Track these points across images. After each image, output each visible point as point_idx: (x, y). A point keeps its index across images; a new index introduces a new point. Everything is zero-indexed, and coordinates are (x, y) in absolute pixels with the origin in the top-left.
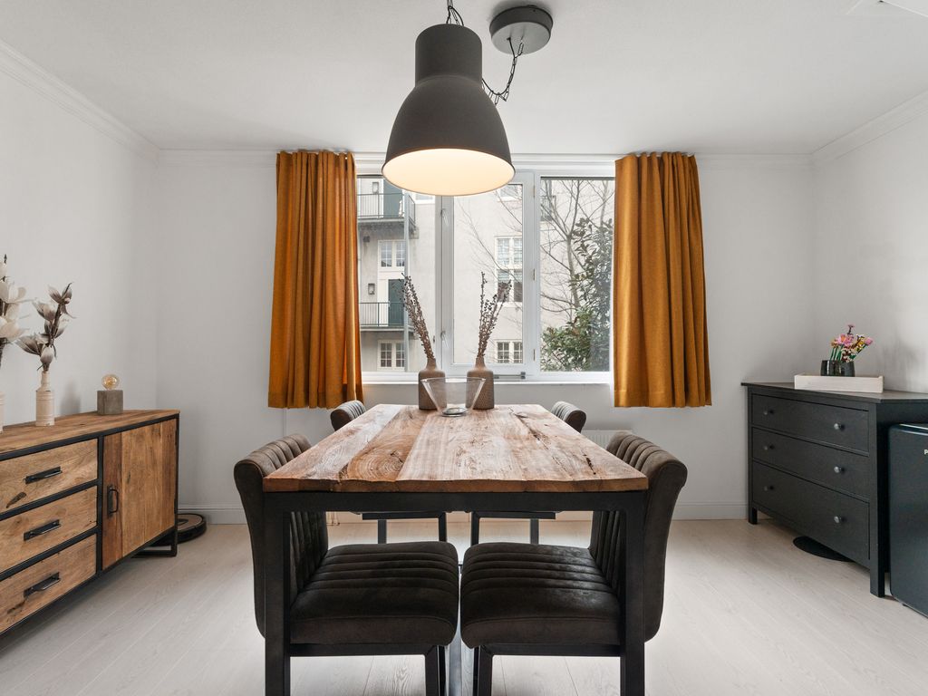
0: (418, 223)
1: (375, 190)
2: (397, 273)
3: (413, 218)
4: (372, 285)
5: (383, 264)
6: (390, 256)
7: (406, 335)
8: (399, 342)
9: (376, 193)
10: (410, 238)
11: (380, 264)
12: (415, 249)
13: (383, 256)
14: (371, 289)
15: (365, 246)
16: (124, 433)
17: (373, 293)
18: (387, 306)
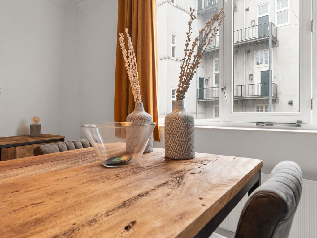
0: (278, 38)
1: (253, 25)
2: (265, 67)
3: (275, 35)
4: (251, 75)
5: (258, 64)
6: (262, 59)
7: (271, 101)
8: (267, 105)
9: (254, 26)
10: (273, 47)
11: (256, 63)
12: (276, 52)
13: (258, 59)
14: (251, 78)
15: (247, 55)
16: (17, 148)
17: (252, 79)
18: (260, 86)
